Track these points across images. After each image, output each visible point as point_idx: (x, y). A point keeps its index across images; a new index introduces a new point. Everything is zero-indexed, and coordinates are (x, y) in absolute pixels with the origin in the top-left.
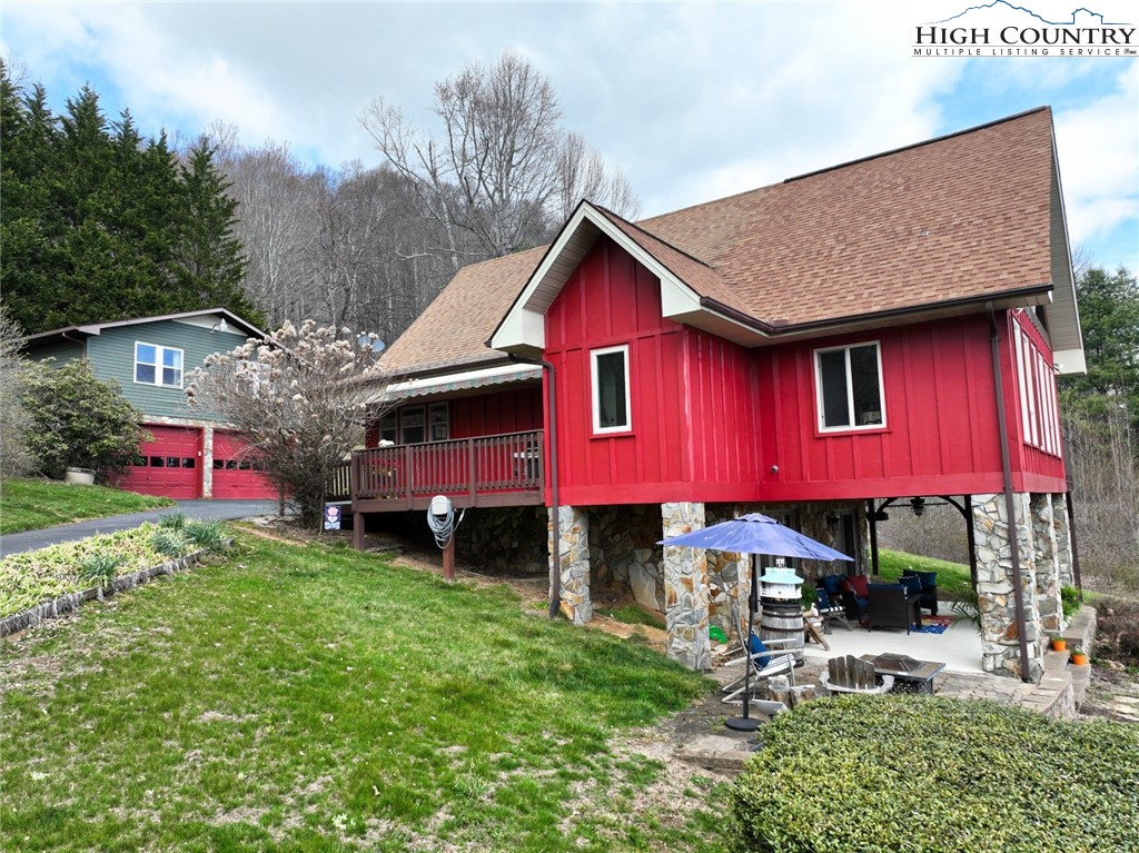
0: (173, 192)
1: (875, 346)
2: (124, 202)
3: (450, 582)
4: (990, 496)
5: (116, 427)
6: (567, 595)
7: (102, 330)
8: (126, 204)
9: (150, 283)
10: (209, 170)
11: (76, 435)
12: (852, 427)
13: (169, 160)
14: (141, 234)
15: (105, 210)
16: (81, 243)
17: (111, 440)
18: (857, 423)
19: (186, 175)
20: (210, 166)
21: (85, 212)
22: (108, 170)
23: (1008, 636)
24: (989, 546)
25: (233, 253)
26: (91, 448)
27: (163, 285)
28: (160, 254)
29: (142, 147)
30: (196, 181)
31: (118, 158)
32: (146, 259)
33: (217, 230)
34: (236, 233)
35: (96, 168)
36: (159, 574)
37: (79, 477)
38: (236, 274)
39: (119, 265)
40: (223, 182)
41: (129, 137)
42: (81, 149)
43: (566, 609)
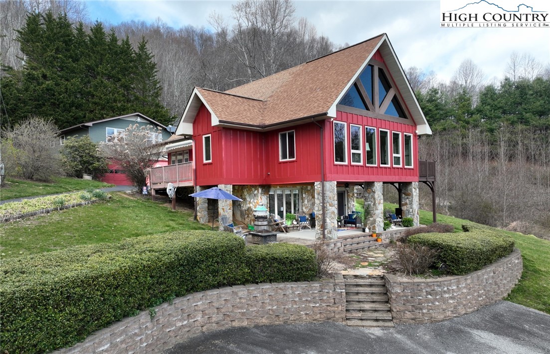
0: (131, 62)
1: (293, 132)
2: (112, 68)
3: (173, 210)
4: (319, 182)
5: (98, 159)
6: (198, 214)
7: (93, 124)
8: (113, 69)
9: (123, 100)
10: (145, 50)
11: (85, 162)
12: (288, 159)
13: (130, 47)
14: (119, 80)
15: (105, 72)
16: (97, 86)
17: (96, 164)
18: (289, 158)
19: (136, 54)
20: (146, 49)
21: (98, 73)
22: (106, 55)
23: (321, 228)
24: (318, 199)
25: (155, 85)
26: (90, 167)
27: (129, 101)
28: (127, 88)
29: (119, 43)
30: (139, 56)
31: (110, 49)
32: (122, 91)
33: (149, 76)
34: (158, 76)
35: (102, 54)
36: (80, 205)
37: (87, 177)
38: (157, 95)
39: (111, 94)
40: (151, 55)
41: (114, 40)
42: (96, 47)
43: (198, 218)
